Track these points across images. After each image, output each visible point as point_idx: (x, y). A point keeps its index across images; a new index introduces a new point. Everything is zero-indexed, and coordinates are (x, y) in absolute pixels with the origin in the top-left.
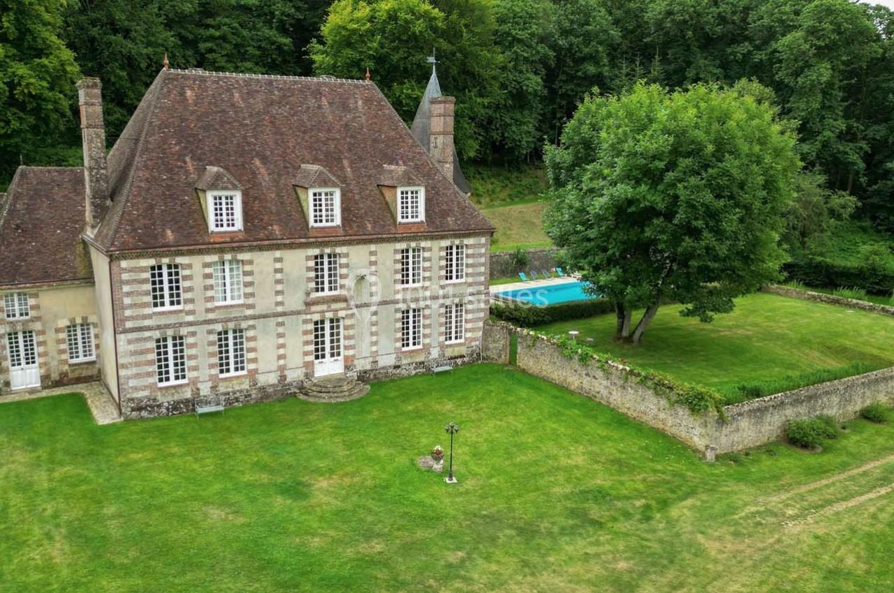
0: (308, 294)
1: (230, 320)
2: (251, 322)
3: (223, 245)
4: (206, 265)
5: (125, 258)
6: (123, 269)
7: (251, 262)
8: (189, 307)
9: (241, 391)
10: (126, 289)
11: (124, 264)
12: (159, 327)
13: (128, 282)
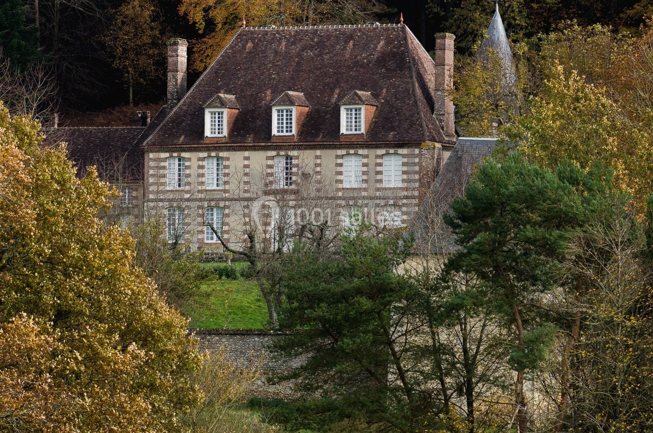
0: (266, 185)
1: (213, 200)
2: (227, 203)
3: (210, 145)
4: (200, 159)
5: (152, 152)
6: (151, 159)
7: (228, 159)
8: (187, 188)
9: (217, 254)
10: (151, 172)
11: (151, 155)
12: (169, 200)
13: (152, 168)
